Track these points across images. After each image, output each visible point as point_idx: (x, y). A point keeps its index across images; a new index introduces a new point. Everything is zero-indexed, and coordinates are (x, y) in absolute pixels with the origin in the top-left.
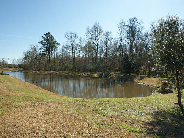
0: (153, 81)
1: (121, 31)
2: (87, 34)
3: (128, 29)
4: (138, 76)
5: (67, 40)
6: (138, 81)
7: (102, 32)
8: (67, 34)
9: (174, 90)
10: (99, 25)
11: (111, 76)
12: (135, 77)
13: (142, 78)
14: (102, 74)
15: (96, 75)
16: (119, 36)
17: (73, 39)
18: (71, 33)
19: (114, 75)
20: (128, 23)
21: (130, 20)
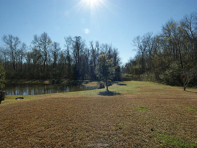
0: (94, 84)
1: (68, 44)
2: (33, 42)
3: (75, 44)
4: (84, 81)
5: (5, 44)
6: (85, 85)
7: (51, 42)
8: (5, 38)
9: (105, 87)
10: (48, 35)
11: (63, 82)
12: (82, 82)
13: (87, 83)
14: (53, 81)
15: (47, 82)
16: (66, 48)
17: (13, 44)
18: (11, 37)
19: (65, 81)
20: (75, 40)
21: (76, 37)
